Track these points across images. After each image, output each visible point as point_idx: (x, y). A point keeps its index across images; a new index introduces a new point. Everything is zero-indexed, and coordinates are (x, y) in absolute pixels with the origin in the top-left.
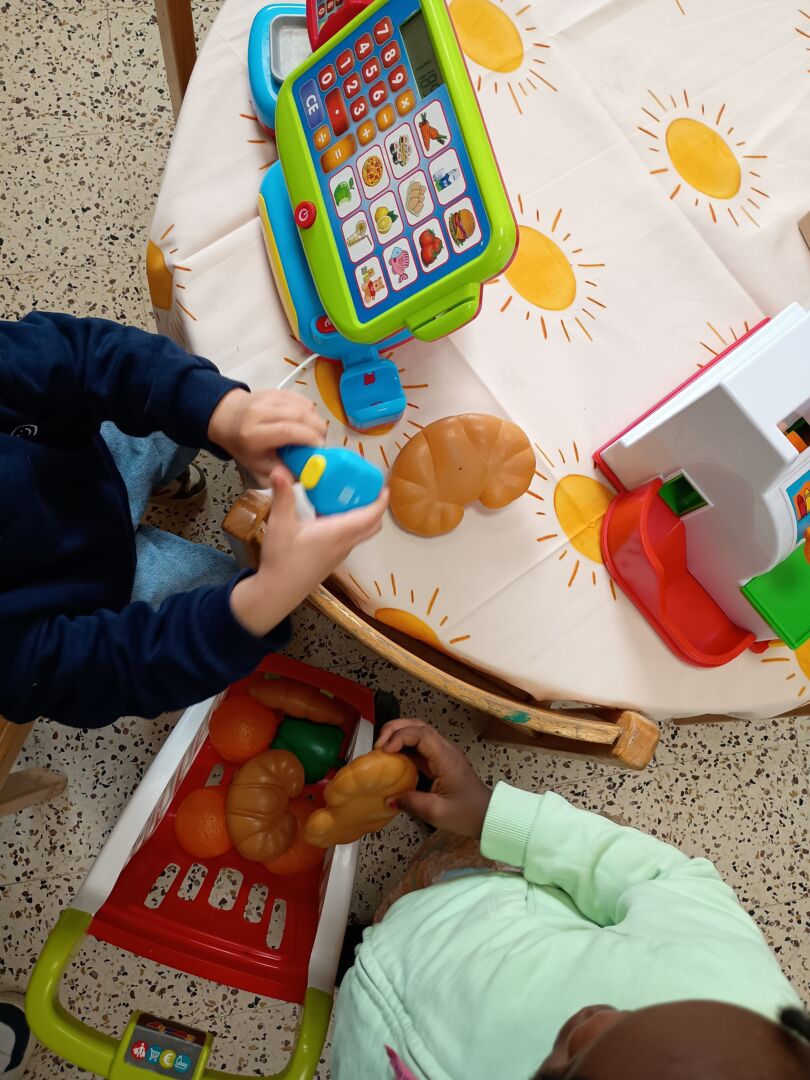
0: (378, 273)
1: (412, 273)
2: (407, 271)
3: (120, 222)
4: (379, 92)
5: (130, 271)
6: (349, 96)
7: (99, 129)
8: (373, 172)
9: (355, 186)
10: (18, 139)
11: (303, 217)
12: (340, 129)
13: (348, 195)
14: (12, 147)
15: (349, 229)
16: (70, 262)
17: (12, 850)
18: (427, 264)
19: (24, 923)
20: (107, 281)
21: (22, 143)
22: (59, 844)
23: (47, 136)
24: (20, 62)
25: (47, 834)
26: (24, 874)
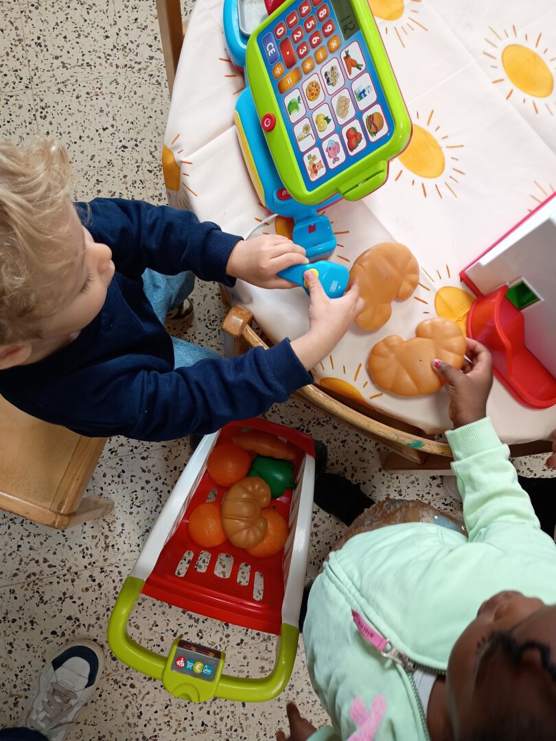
0: (319, 158)
1: (342, 157)
2: (338, 155)
3: (128, 136)
4: (316, 38)
5: (136, 169)
6: (296, 42)
7: (111, 75)
8: (313, 92)
9: (301, 101)
10: (58, 83)
11: (267, 124)
12: (290, 64)
13: (297, 108)
14: (54, 89)
15: (298, 130)
16: (97, 164)
17: (81, 548)
18: (352, 150)
19: (91, 595)
20: (122, 177)
21: (61, 86)
22: (111, 544)
23: (77, 81)
24: (56, 32)
25: (102, 538)
26: (90, 564)
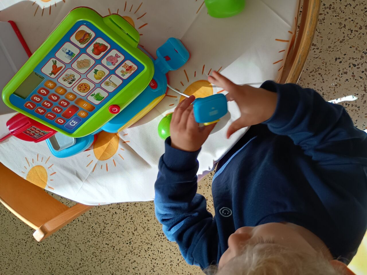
4: (53, 98)
6: (62, 110)
8: (84, 87)
9: (93, 93)
10: (145, 231)
12: (75, 108)
18: (106, 47)
23: (141, 223)
